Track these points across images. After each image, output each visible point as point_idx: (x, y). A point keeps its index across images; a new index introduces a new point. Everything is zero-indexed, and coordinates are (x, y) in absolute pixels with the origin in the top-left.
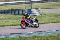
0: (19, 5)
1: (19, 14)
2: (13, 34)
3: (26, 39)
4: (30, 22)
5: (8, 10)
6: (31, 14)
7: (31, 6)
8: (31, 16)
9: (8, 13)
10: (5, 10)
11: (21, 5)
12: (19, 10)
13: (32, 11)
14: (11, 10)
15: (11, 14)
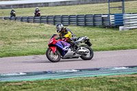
0: (94, 5)
1: (94, 26)
2: (81, 70)
3: (110, 82)
4: (70, 47)
5: (70, 17)
6: (123, 25)
7: (122, 7)
8: (123, 29)
9: (69, 24)
10: (62, 17)
11: (99, 5)
12: (94, 16)
13: (124, 18)
14: (78, 17)
15: (78, 25)
